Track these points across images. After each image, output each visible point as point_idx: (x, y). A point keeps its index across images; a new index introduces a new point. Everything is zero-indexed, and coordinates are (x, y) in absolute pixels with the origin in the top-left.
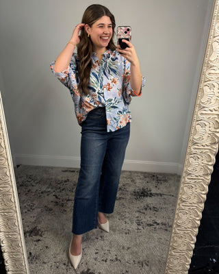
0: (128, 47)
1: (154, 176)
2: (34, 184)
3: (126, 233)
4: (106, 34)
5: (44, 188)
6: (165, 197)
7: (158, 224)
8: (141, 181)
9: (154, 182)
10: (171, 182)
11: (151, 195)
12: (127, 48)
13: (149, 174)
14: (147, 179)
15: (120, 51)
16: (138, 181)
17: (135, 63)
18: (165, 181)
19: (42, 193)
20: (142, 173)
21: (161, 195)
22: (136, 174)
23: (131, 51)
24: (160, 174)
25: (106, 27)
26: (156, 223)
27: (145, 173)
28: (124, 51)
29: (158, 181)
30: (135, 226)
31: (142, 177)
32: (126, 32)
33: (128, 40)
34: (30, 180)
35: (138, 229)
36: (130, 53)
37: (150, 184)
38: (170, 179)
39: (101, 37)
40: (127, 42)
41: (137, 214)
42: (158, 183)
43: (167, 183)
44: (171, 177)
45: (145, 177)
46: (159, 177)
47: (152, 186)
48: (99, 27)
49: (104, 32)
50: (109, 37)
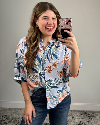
1: (87, 113)
4: (50, 24)
8: (78, 118)
9: (87, 118)
10: (98, 117)
12: (69, 38)
13: (84, 112)
14: (82, 116)
15: (63, 40)
16: (76, 117)
18: (94, 117)
20: (79, 111)
22: (75, 113)
23: (72, 40)
24: (90, 112)
25: (51, 19)
27: (81, 111)
28: (66, 41)
29: (90, 117)
31: (79, 114)
32: (67, 24)
33: (69, 30)
36: (71, 42)
37: (84, 119)
38: (97, 115)
39: (46, 28)
40: (68, 32)
42: (90, 118)
43: (95, 119)
44: (97, 114)
45: (81, 115)
46: (90, 114)
47: (86, 121)
48: (44, 19)
49: (48, 23)
50: (54, 27)
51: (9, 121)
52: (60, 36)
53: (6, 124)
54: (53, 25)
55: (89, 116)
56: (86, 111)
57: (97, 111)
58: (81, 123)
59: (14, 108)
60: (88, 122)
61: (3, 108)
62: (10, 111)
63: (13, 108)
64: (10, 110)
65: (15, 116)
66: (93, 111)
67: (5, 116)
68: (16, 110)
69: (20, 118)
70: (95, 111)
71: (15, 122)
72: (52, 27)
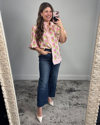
1: (75, 82)
2: (18, 89)
3: (64, 109)
4: (49, 15)
5: (23, 90)
6: (82, 91)
7: (79, 104)
8: (69, 85)
9: (76, 85)
10: (84, 84)
11: (75, 91)
13: (73, 81)
14: (72, 83)
16: (68, 85)
18: (81, 84)
19: (23, 92)
20: (69, 81)
21: (79, 91)
22: (67, 82)
24: (78, 81)
25: (49, 12)
26: (78, 104)
27: (71, 81)
29: (78, 84)
30: (68, 106)
35: (70, 107)
37: (73, 86)
39: (47, 17)
41: (69, 100)
43: (82, 85)
44: (83, 82)
50: (51, 16)
52: (53, 20)
54: (50, 15)
60: (77, 87)
65: (23, 84)
66: (80, 80)
69: (27, 86)
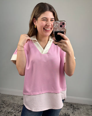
0: (64, 39)
1: (72, 105)
2: (5, 107)
4: (48, 26)
5: (10, 110)
9: (72, 109)
10: (81, 110)
13: (69, 103)
15: (56, 43)
17: (70, 53)
18: (78, 109)
23: (66, 43)
24: (75, 104)
25: (49, 20)
27: (67, 103)
33: (63, 33)
34: (3, 104)
37: (69, 111)
38: (81, 108)
39: (44, 28)
40: (62, 34)
42: (74, 110)
43: (79, 111)
44: (81, 106)
45: (67, 106)
46: (75, 106)
47: (70, 112)
48: (43, 20)
49: (46, 25)
51: (7, 106)
52: (54, 38)
53: (4, 108)
55: (74, 108)
56: (72, 103)
57: (81, 104)
58: (67, 113)
59: (12, 95)
60: (73, 113)
61: (2, 94)
62: (8, 98)
63: (10, 95)
64: (8, 96)
65: (12, 101)
66: (77, 104)
67: (4, 101)
68: (13, 97)
69: (15, 104)
70: (79, 104)
71: (11, 106)
72: (49, 28)
